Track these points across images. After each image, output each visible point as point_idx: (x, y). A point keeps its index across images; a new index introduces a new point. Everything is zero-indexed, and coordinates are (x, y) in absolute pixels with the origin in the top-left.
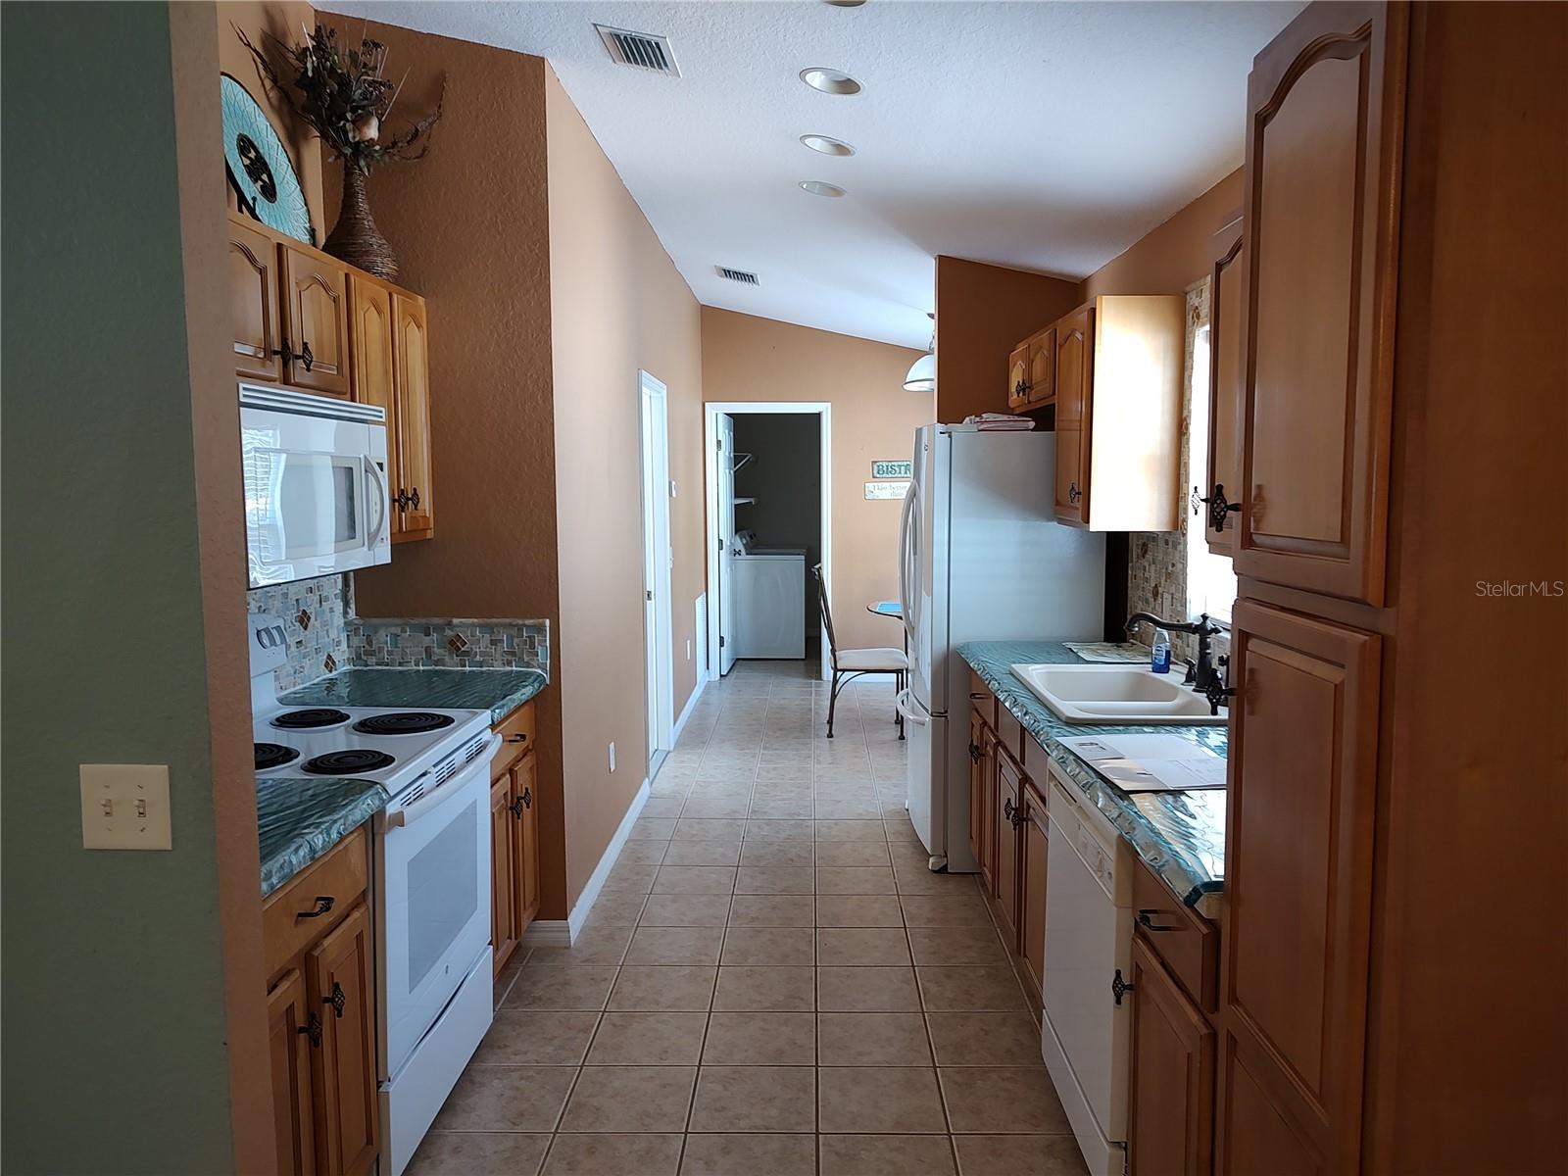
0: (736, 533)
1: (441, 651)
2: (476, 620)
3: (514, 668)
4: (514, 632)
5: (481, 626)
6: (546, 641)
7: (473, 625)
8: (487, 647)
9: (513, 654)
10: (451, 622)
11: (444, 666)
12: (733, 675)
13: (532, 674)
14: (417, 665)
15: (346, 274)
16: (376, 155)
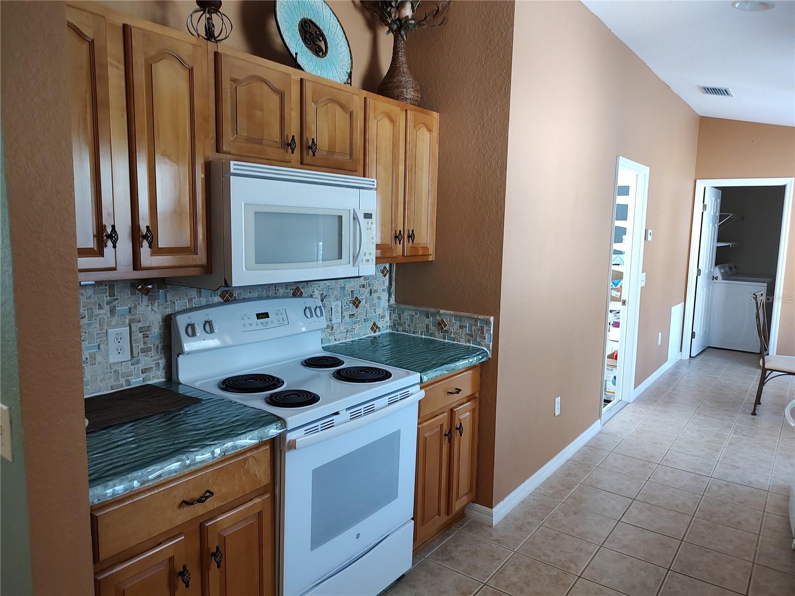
0: (716, 265)
1: (434, 328)
2: (452, 312)
3: (472, 345)
4: (473, 322)
5: (456, 316)
6: (490, 330)
7: (450, 315)
8: (458, 329)
9: (471, 336)
10: (439, 311)
11: (435, 337)
12: (700, 357)
13: (480, 350)
14: (421, 334)
15: (365, 98)
16: (411, 26)
